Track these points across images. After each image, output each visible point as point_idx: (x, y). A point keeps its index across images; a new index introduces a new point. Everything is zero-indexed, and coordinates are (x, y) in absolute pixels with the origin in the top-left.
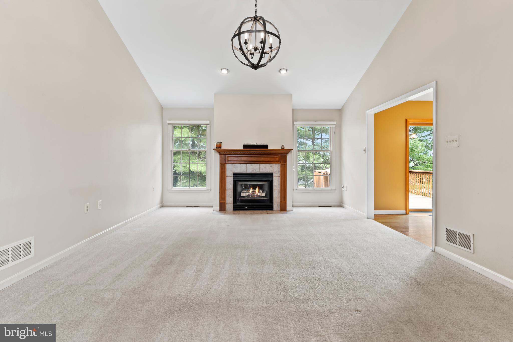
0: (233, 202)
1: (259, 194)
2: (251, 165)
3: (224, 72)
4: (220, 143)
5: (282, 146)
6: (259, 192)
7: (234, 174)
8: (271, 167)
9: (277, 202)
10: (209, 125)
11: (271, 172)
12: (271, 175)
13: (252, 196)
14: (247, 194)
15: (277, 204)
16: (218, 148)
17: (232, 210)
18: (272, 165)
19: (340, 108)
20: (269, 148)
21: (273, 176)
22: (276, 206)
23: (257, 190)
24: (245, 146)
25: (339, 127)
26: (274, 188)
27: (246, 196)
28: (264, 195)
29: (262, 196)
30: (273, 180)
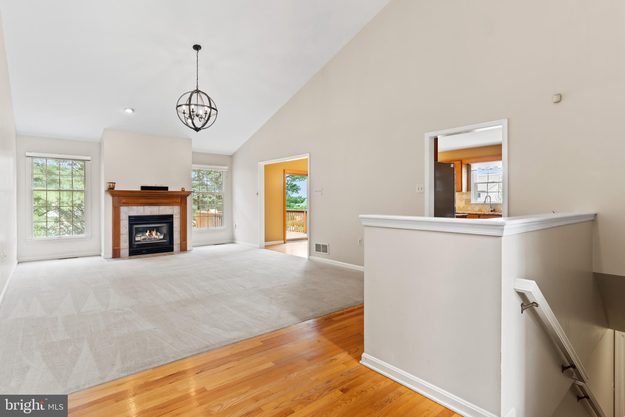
0: (128, 247)
1: (156, 237)
2: (150, 208)
3: (129, 111)
4: (113, 184)
5: (182, 188)
6: (156, 234)
7: (130, 217)
8: (171, 209)
9: (177, 243)
10: (90, 162)
11: (171, 214)
12: (171, 217)
13: (149, 239)
14: (143, 237)
15: (178, 246)
16: (111, 190)
17: (128, 256)
18: (172, 207)
19: (231, 155)
20: (169, 190)
21: (173, 218)
22: (176, 247)
23: (154, 233)
24: (143, 188)
25: (230, 172)
26: (174, 229)
27: (142, 240)
28: (162, 237)
29: (160, 238)
30: (173, 222)
